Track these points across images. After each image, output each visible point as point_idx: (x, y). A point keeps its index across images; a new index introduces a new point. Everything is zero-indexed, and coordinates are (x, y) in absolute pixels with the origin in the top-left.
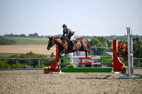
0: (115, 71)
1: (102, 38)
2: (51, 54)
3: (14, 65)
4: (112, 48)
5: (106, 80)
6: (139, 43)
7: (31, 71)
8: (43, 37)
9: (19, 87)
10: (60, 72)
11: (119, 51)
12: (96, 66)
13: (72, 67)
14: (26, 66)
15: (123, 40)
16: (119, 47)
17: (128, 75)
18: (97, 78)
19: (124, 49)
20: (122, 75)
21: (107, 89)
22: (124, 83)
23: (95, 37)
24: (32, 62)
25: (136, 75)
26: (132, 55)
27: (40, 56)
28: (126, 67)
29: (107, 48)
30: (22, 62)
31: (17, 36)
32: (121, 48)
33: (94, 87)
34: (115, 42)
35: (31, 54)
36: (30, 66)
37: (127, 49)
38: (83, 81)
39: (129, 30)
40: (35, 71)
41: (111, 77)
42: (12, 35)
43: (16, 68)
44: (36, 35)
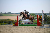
0: (38, 25)
1: (33, 14)
2: (15, 20)
3: (2, 23)
4: (37, 17)
5: (35, 29)
6: (46, 16)
7: (8, 25)
8: (12, 13)
9: (4, 31)
10: (19, 26)
11: (39, 18)
12: (31, 24)
13: (23, 24)
14: (7, 24)
15: (41, 15)
16: (39, 17)
17: (42, 27)
18: (31, 28)
19: (41, 18)
20: (40, 27)
21: (35, 32)
22: (41, 29)
23: (31, 14)
24: (9, 22)
25: (45, 27)
26: (44, 20)
27: (12, 20)
28: (42, 24)
29: (35, 17)
30: (5, 22)
31: (3, 13)
32: (40, 17)
33: (30, 31)
34: (38, 15)
35: (8, 19)
36: (8, 24)
37: (42, 18)
38: (27, 29)
39: (43, 11)
40: (10, 25)
41: (36, 28)
42: (1, 13)
43: (3, 24)
44: (10, 13)
